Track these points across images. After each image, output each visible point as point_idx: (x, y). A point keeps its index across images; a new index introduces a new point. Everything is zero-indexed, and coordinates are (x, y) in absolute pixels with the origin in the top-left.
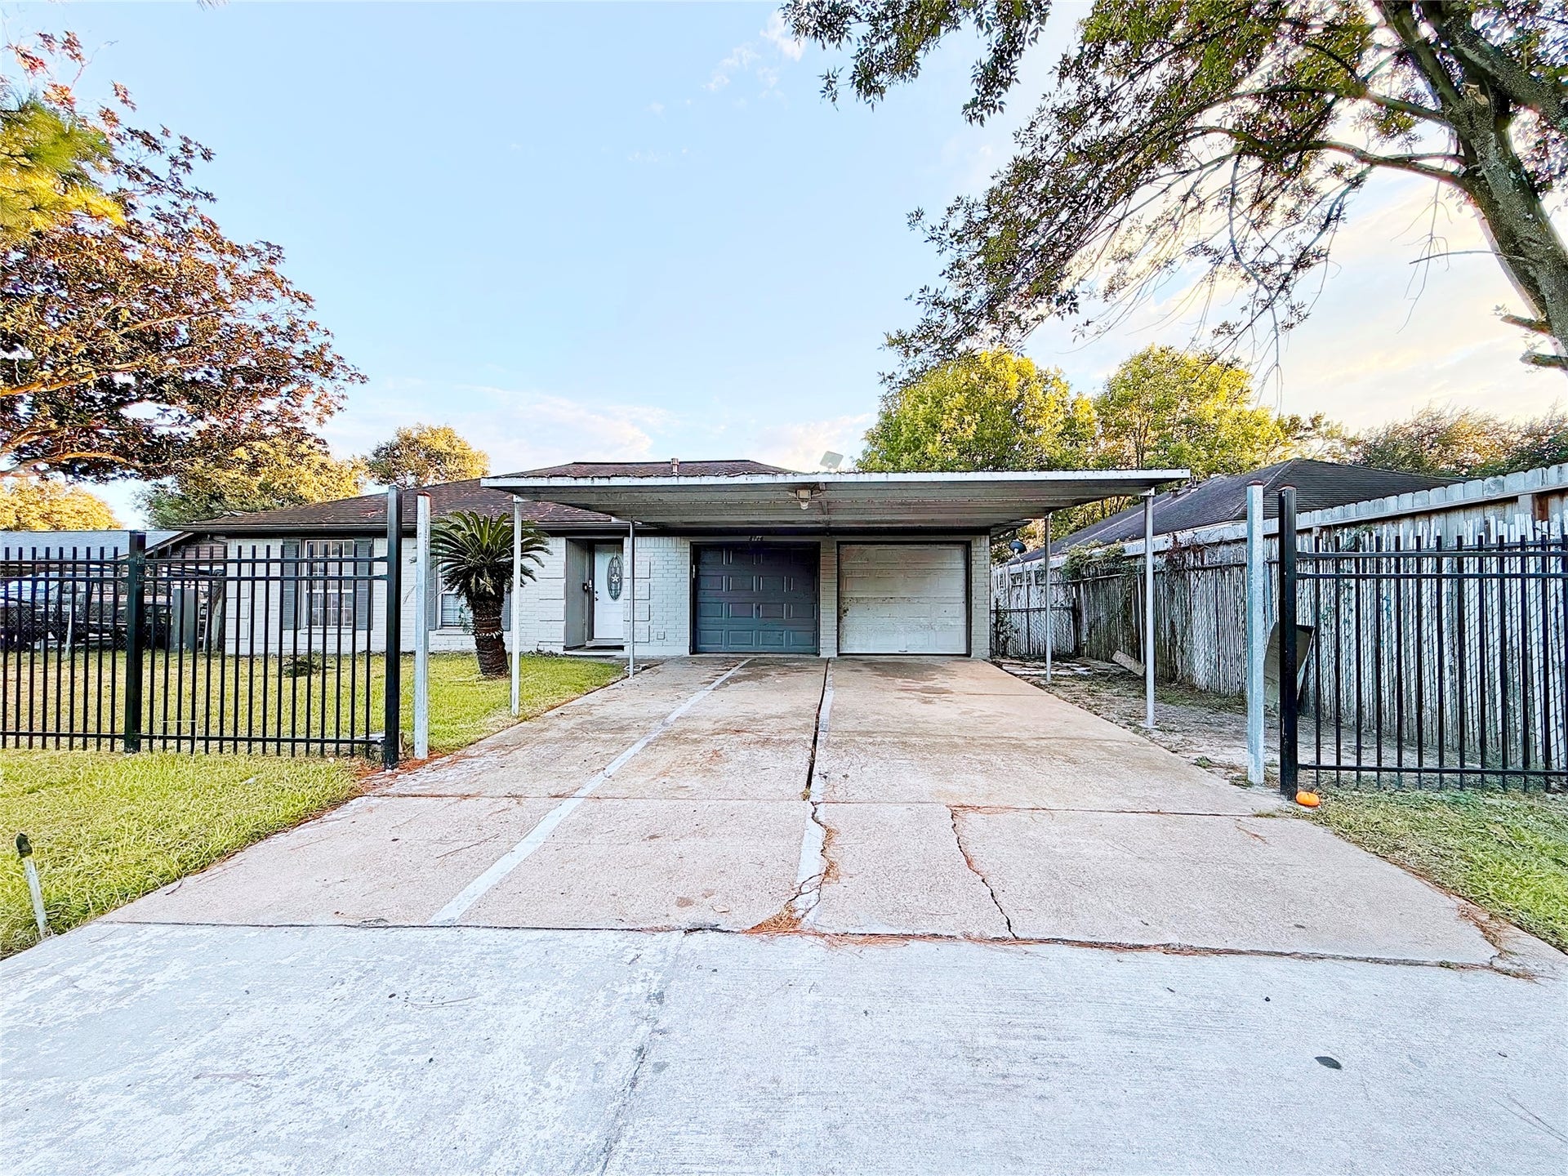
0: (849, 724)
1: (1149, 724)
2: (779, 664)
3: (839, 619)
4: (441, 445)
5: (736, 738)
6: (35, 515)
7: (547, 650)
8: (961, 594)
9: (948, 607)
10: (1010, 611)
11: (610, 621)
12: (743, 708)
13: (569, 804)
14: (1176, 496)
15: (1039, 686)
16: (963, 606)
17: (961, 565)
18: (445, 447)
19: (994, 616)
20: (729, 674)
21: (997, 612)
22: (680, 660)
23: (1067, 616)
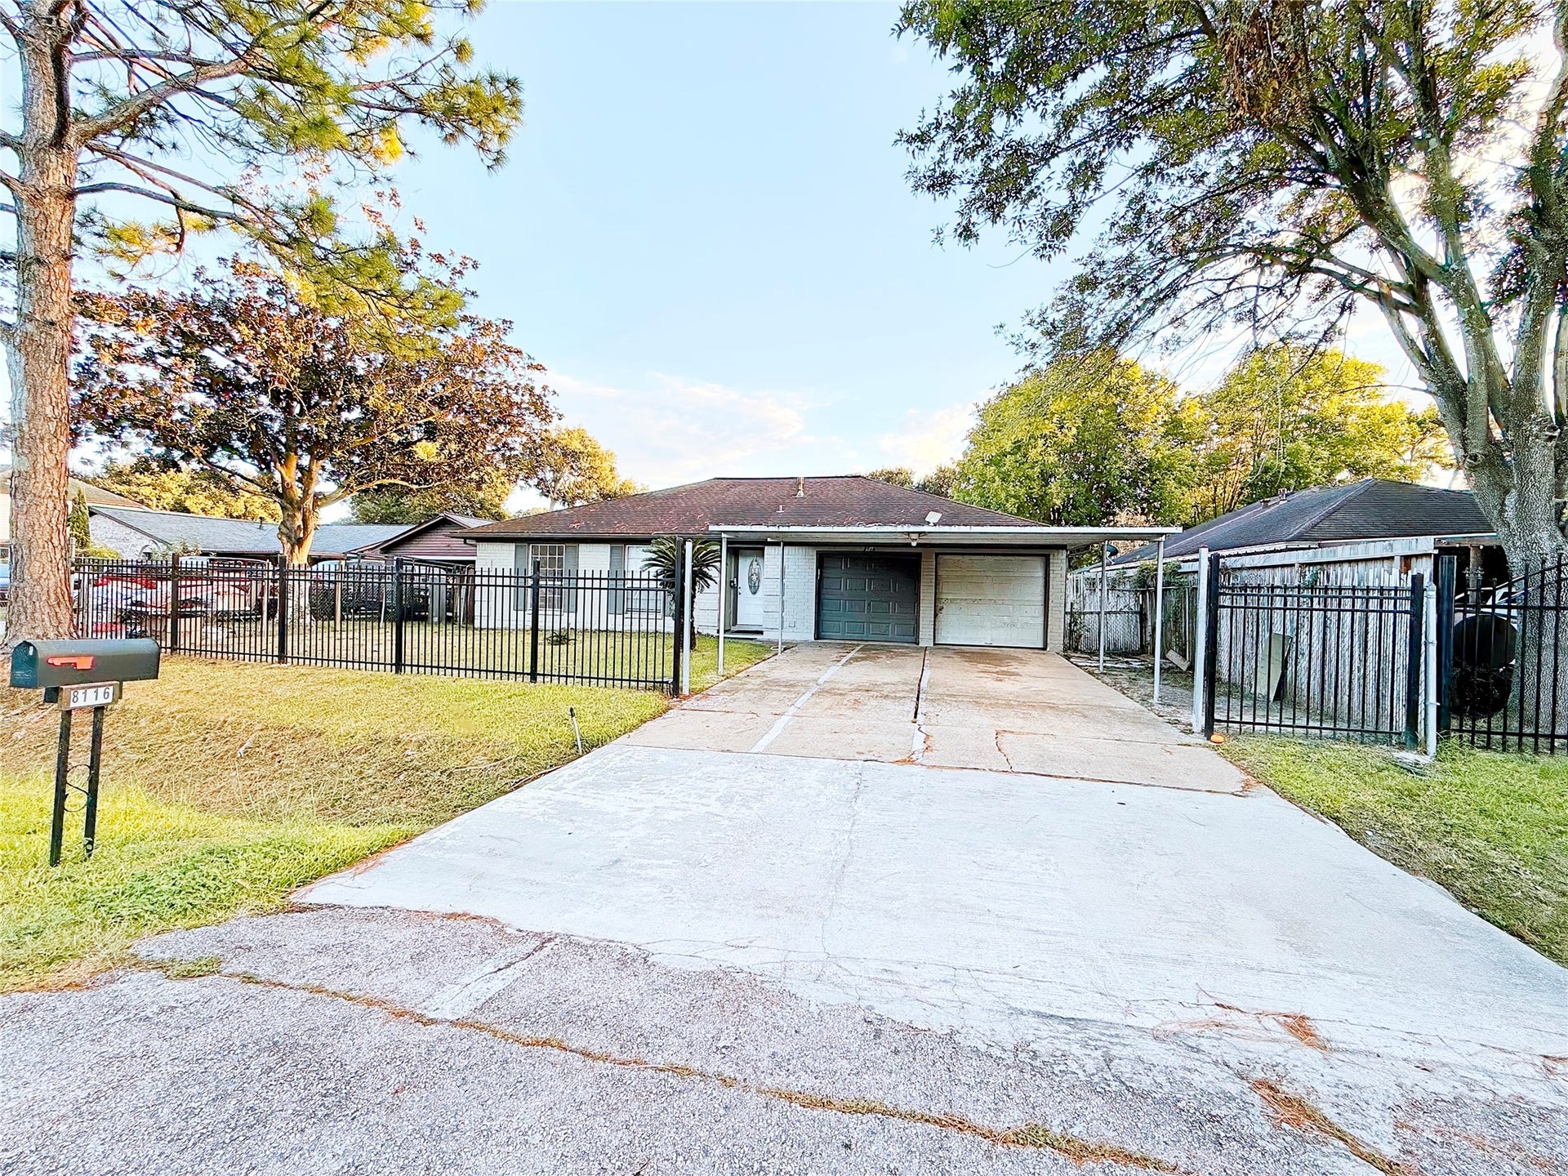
0: (941, 690)
1: (1155, 700)
2: (888, 650)
3: (936, 615)
4: (576, 445)
5: (866, 694)
6: (258, 505)
7: (704, 633)
8: (1041, 598)
9: (1028, 609)
10: (1084, 614)
11: (751, 611)
12: (866, 678)
13: (785, 719)
14: (1266, 507)
15: (1091, 673)
16: (1042, 608)
17: (1040, 574)
18: (579, 446)
19: (1068, 617)
20: (850, 655)
21: (1072, 614)
22: (807, 643)
23: (1135, 618)
